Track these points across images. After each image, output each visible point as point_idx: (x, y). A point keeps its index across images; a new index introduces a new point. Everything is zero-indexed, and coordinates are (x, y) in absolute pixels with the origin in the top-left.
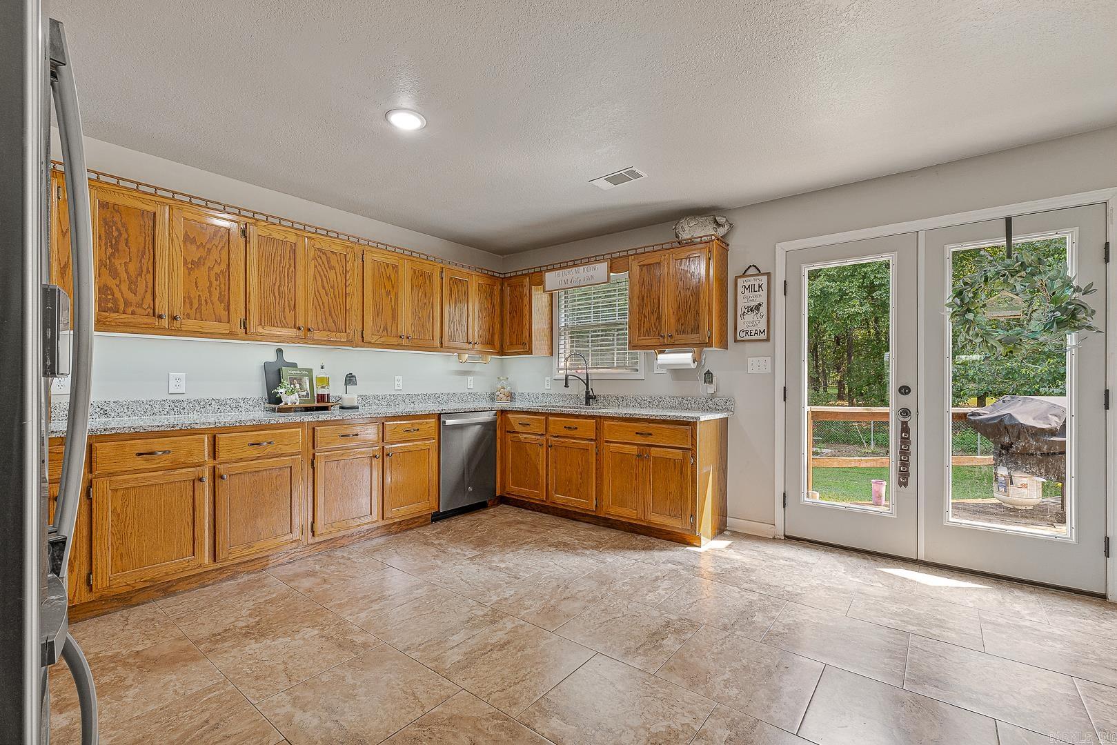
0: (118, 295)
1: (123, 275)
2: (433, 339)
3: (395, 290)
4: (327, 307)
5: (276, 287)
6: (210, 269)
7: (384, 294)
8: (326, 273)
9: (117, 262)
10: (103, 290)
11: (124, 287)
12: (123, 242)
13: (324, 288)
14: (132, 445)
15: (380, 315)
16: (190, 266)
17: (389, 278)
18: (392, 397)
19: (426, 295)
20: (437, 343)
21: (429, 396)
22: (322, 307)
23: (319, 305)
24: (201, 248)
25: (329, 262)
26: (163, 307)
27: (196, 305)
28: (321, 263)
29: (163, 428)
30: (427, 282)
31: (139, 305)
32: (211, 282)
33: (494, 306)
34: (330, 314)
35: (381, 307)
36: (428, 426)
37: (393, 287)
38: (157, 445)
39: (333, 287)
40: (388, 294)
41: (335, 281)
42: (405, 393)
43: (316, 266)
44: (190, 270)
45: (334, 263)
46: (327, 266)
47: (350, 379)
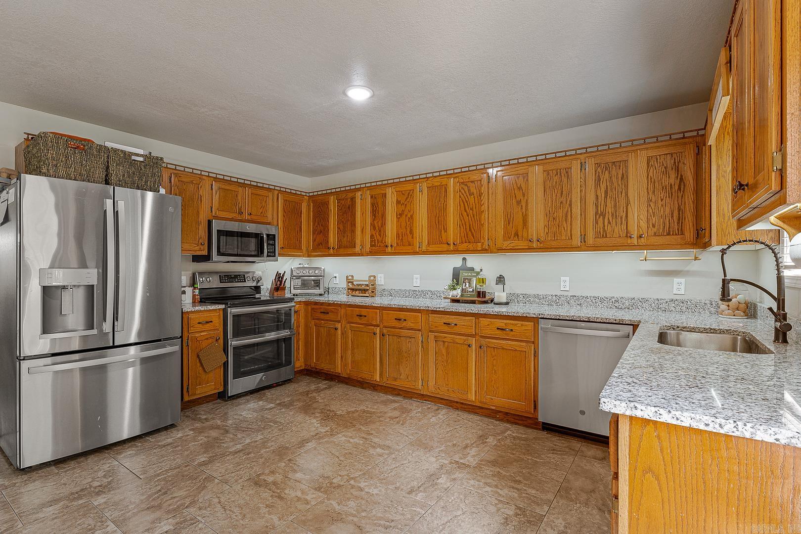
0: (376, 238)
1: (377, 228)
2: (571, 238)
3: (526, 197)
4: (468, 226)
5: (437, 218)
6: (406, 215)
7: (515, 203)
8: (467, 199)
9: (375, 222)
10: (372, 236)
11: (377, 234)
12: (377, 211)
13: (466, 211)
14: (356, 310)
15: (511, 223)
16: (399, 216)
17: (520, 188)
18: (554, 297)
19: (562, 193)
20: (576, 241)
21: (602, 300)
22: (464, 225)
23: (463, 225)
24: (403, 206)
25: (469, 190)
26: (389, 241)
27: (400, 238)
28: (464, 193)
29: (362, 304)
30: (564, 179)
31: (382, 242)
32: (406, 224)
33: (681, 179)
34: (470, 230)
35: (512, 215)
36: (524, 328)
37: (524, 195)
38: (364, 312)
39: (472, 209)
40: (519, 202)
41: (474, 204)
42: (570, 294)
43: (460, 197)
44: (399, 218)
45: (473, 190)
46: (468, 194)
47: (501, 280)
